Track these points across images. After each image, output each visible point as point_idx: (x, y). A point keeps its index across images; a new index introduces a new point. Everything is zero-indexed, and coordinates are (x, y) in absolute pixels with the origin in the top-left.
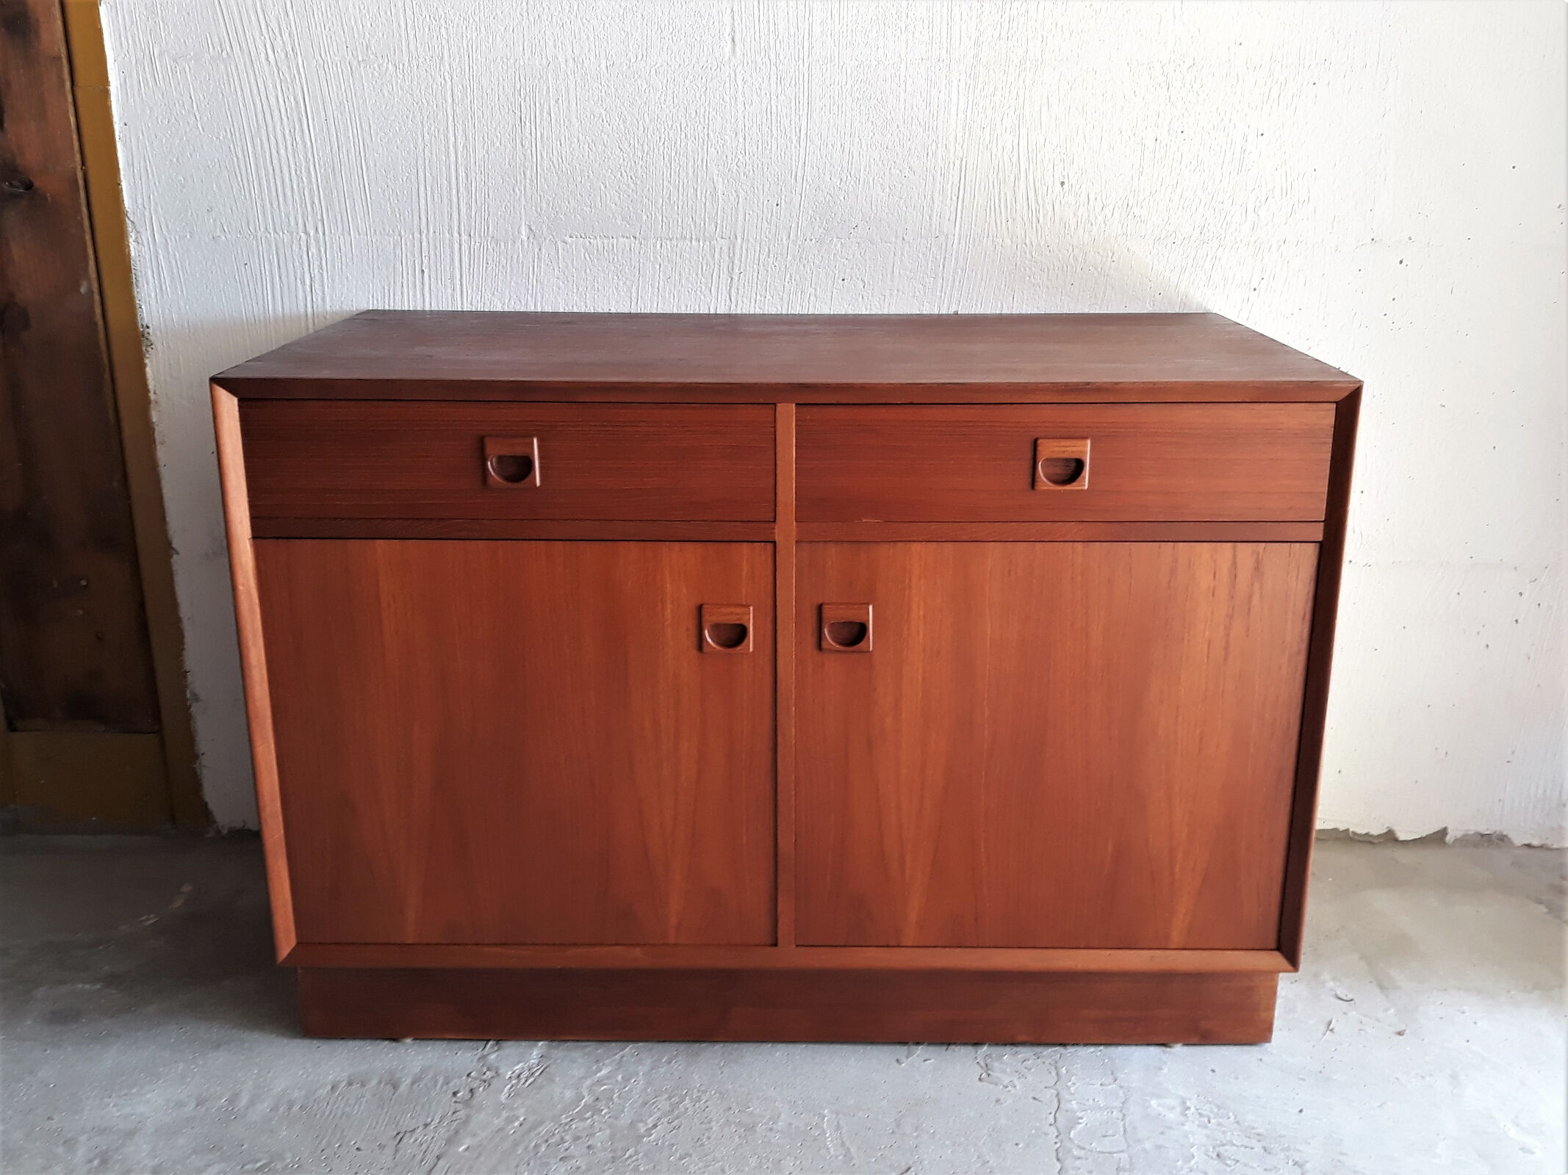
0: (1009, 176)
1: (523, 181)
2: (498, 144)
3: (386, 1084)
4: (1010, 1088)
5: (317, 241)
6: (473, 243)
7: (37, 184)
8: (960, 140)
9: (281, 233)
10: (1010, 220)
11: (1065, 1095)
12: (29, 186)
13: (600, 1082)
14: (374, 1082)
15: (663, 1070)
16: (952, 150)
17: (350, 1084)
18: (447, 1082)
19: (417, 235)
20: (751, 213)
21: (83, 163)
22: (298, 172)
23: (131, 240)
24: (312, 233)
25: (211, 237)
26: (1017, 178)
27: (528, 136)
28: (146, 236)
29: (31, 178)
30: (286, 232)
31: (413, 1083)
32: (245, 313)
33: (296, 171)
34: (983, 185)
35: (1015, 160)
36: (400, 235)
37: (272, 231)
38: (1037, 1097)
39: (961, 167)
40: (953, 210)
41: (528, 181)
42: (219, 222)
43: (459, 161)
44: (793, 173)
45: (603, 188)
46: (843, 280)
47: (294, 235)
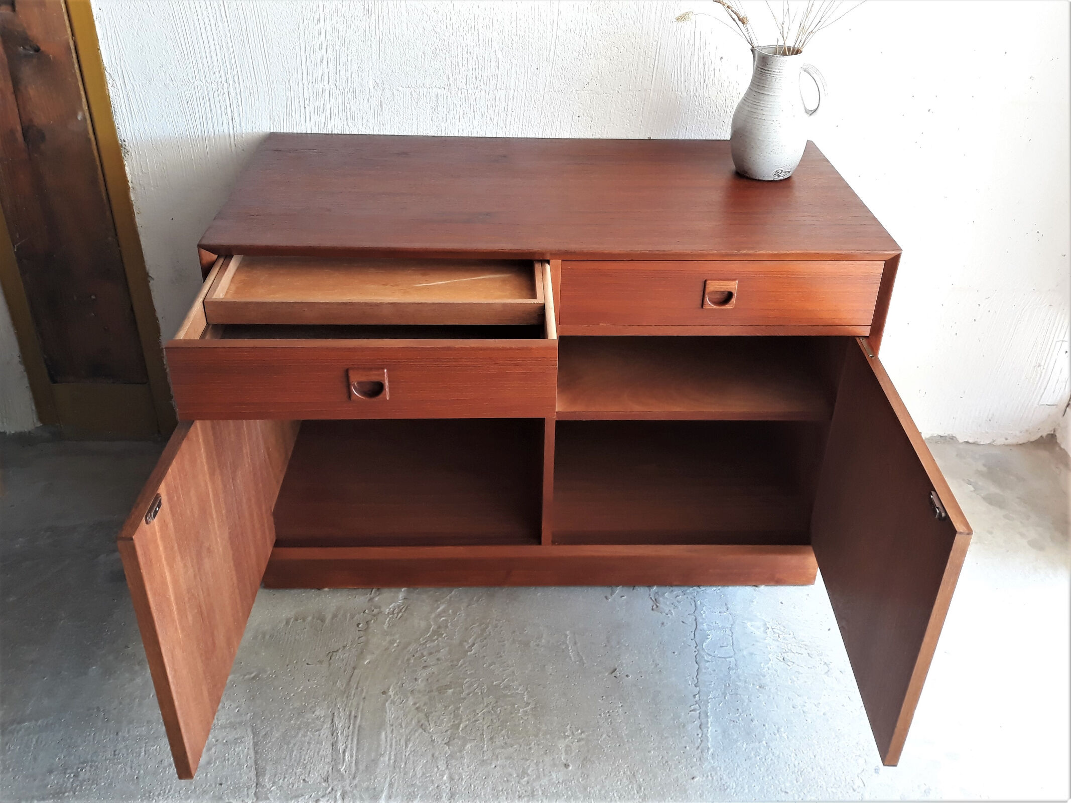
0: (687, 53)
1: (370, 51)
2: (354, 27)
3: (317, 620)
4: (669, 615)
5: (235, 90)
6: (338, 90)
7: (42, 48)
8: (657, 29)
9: (211, 83)
10: (686, 82)
11: (700, 620)
12: (37, 50)
13: (439, 615)
14: (310, 618)
15: (475, 606)
16: (652, 35)
17: (296, 620)
18: (352, 617)
19: (301, 86)
20: (520, 74)
21: (73, 35)
22: (220, 43)
23: (109, 85)
24: (231, 82)
25: (163, 84)
26: (693, 54)
27: (374, 22)
28: (119, 83)
29: (39, 45)
30: (213, 81)
31: (333, 619)
32: (190, 135)
33: (218, 43)
34: (670, 59)
35: (692, 43)
36: (289, 84)
37: (204, 81)
38: (684, 621)
39: (657, 46)
40: (651, 74)
41: (373, 51)
42: (168, 75)
43: (328, 37)
44: (548, 49)
45: (423, 56)
46: (579, 117)
47: (219, 83)
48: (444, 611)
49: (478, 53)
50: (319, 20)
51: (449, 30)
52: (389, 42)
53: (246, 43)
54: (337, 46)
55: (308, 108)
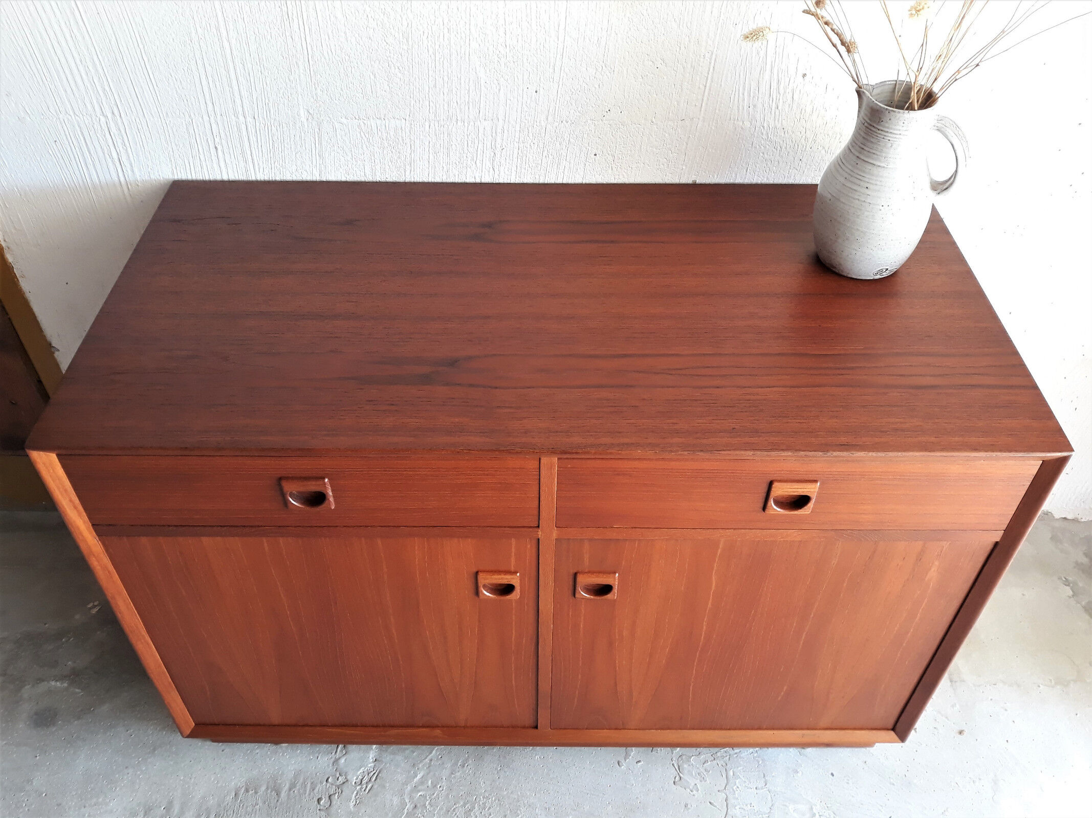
0: (755, 66)
1: (297, 71)
2: (269, 37)
3: (271, 791)
4: (695, 792)
5: (116, 124)
6: (258, 124)
9: (81, 115)
10: (752, 107)
11: (732, 801)
13: (416, 789)
14: (263, 788)
17: (247, 791)
18: (313, 788)
19: (206, 118)
20: (512, 99)
24: (110, 115)
25: (19, 117)
26: (763, 68)
27: (297, 30)
30: (85, 114)
31: (290, 789)
32: (67, 183)
33: (81, 61)
36: (190, 116)
37: (71, 113)
38: (712, 801)
39: (711, 59)
40: (700, 97)
41: (301, 71)
42: (20, 105)
43: (235, 53)
44: (552, 64)
45: (372, 77)
46: (595, 155)
47: (94, 117)
48: (422, 782)
49: (450, 72)
50: (218, 29)
51: (407, 41)
52: (323, 58)
53: (120, 62)
54: (250, 65)
55: (219, 148)
